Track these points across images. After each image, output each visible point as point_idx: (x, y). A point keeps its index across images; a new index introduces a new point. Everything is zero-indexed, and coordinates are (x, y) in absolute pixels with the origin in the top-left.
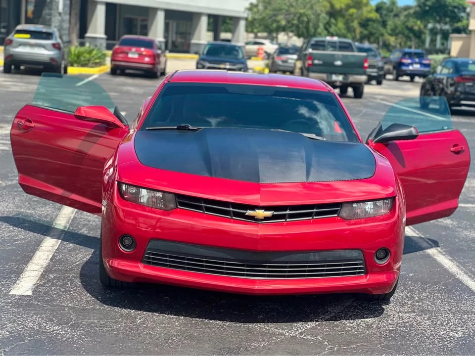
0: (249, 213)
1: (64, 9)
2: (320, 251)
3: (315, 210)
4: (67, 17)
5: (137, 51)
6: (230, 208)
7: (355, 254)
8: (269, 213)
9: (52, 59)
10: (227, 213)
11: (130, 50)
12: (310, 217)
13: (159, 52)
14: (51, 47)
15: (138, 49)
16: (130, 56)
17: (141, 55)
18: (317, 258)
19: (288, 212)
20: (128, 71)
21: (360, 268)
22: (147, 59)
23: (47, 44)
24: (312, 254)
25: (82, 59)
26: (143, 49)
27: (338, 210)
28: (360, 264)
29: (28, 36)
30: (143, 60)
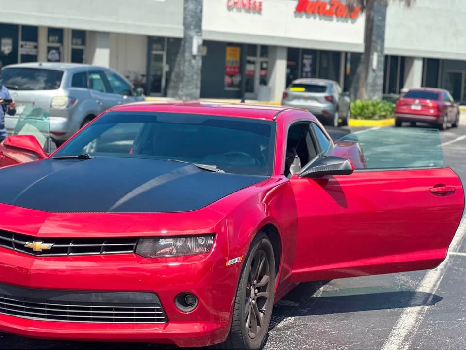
0: (28, 244)
1: (378, 65)
2: (102, 291)
3: (104, 244)
4: (381, 74)
5: (420, 102)
6: (11, 238)
7: (148, 297)
8: (48, 246)
9: (325, 112)
10: (9, 243)
11: (414, 102)
12: (99, 252)
13: (448, 104)
14: (324, 100)
15: (423, 100)
16: (413, 107)
17: (425, 107)
18: (100, 300)
19: (71, 245)
20: (418, 124)
21: (159, 315)
22: (432, 111)
23: (321, 97)
24: (93, 294)
25: (366, 111)
26: (428, 101)
27: (133, 245)
28: (158, 310)
29: (303, 89)
30: (429, 111)
